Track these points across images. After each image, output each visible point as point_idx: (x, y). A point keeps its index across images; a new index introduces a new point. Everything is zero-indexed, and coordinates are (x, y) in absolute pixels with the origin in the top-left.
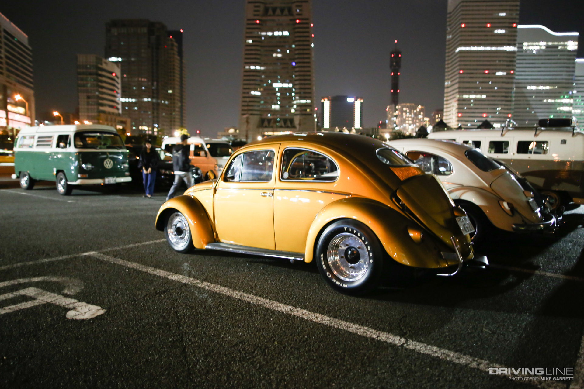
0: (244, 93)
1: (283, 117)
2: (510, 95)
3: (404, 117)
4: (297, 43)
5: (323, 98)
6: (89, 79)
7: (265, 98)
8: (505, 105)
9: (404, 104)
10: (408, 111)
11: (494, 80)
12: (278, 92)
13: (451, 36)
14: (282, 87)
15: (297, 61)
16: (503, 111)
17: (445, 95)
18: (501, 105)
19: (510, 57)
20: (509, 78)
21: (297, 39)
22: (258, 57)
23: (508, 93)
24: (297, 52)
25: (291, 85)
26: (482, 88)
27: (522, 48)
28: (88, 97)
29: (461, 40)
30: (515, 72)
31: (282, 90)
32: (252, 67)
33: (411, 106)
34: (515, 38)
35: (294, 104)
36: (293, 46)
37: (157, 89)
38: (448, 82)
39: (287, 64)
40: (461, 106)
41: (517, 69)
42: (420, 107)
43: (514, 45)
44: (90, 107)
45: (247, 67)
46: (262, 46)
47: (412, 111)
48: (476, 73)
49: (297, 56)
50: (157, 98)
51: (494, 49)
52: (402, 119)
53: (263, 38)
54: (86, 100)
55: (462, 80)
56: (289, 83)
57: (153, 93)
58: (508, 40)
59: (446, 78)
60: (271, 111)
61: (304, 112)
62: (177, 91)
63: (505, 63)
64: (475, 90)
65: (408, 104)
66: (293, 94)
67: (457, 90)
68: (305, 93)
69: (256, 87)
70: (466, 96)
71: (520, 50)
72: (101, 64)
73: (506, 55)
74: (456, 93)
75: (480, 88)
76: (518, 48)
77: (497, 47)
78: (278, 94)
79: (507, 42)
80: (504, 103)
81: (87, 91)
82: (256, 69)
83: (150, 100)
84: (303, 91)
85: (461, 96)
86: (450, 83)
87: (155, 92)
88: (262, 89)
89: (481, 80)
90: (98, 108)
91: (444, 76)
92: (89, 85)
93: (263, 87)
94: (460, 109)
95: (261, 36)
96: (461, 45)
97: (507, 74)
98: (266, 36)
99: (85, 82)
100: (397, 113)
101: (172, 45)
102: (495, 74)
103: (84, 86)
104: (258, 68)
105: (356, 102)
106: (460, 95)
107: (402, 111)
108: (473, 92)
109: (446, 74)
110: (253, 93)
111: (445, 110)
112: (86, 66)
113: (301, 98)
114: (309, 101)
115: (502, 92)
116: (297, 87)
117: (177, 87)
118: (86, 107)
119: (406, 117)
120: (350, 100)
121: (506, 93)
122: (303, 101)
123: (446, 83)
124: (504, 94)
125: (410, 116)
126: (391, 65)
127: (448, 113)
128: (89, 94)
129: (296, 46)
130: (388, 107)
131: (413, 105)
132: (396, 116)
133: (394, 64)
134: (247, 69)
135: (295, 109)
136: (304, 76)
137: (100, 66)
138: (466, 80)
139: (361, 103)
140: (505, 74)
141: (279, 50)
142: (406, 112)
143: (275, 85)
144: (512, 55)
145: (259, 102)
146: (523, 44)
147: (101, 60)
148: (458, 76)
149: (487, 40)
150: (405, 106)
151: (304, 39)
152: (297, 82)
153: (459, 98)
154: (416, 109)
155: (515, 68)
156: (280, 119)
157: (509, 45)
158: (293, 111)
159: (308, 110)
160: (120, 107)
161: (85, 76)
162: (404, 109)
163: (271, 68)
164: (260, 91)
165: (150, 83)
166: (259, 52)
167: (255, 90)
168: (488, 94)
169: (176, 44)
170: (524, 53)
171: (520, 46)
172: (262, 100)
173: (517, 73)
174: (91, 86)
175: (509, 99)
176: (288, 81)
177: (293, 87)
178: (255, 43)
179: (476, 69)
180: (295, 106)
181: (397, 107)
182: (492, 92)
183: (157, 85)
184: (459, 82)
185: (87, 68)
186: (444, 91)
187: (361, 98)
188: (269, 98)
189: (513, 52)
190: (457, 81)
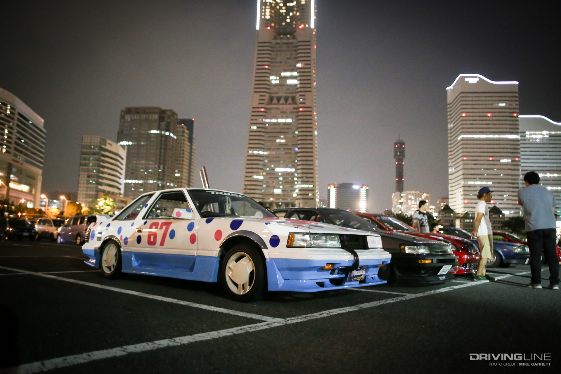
0: (246, 177)
1: (285, 201)
2: (516, 181)
3: (410, 204)
4: (300, 130)
5: (329, 185)
6: (91, 159)
7: (267, 182)
8: (513, 192)
9: (409, 192)
10: (413, 198)
11: (499, 167)
12: (281, 176)
13: (452, 125)
14: (285, 172)
15: (299, 146)
16: (511, 198)
17: (450, 181)
18: (508, 191)
19: (513, 145)
20: (514, 165)
21: (300, 126)
22: (262, 142)
23: (514, 179)
24: (299, 138)
25: (293, 170)
26: (487, 175)
27: (525, 136)
28: (89, 176)
29: (462, 128)
30: (520, 159)
31: (284, 174)
32: (256, 152)
33: (415, 194)
34: (517, 127)
35: (296, 189)
36: (297, 132)
37: (163, 171)
38: (452, 169)
39: (290, 149)
40: (467, 193)
41: (522, 157)
42: (425, 194)
43: (517, 133)
44: (89, 185)
45: (250, 152)
46: (265, 132)
47: (418, 198)
48: (480, 160)
49: (299, 142)
50: (163, 180)
51: (496, 136)
52: (407, 206)
53: (267, 125)
54: (86, 179)
55: (466, 167)
56: (291, 168)
57: (159, 175)
58: (510, 128)
59: (450, 165)
60: (273, 195)
61: (305, 197)
62: (185, 175)
63: (509, 150)
64: (480, 176)
65: (413, 192)
66: (296, 179)
67: (462, 177)
68: (306, 177)
69: (259, 171)
70: (471, 183)
71: (523, 138)
72: (105, 145)
73: (509, 142)
74: (461, 179)
75: (485, 175)
76: (521, 136)
77: (500, 135)
78: (281, 179)
79: (508, 130)
80: (511, 189)
81: (88, 171)
82: (259, 154)
83: (155, 181)
84: (305, 175)
85: (466, 183)
86: (454, 169)
87: (161, 175)
88: (264, 174)
89: (486, 167)
90: (97, 188)
91: (448, 163)
92: (91, 165)
93: (265, 171)
94: (466, 195)
95: (265, 124)
96: (463, 133)
97: (512, 161)
98: (269, 123)
99: (87, 162)
100: (402, 200)
101: (184, 132)
102: (499, 161)
103: (85, 165)
104: (261, 153)
105: (361, 189)
106: (464, 182)
107: (408, 199)
108: (478, 179)
109: (450, 161)
110: (255, 177)
111: (450, 197)
112: (91, 146)
113: (303, 182)
114: (311, 186)
115: (508, 179)
116: (300, 171)
117: (186, 171)
118: (85, 185)
119: (412, 204)
120: (355, 187)
121: (512, 179)
122: (305, 186)
123: (450, 170)
124: (510, 181)
125: (415, 203)
126: (396, 155)
127: (453, 200)
128: (90, 173)
129: (299, 132)
130: (393, 194)
131: (418, 192)
132: (401, 203)
133: (399, 153)
134: (250, 154)
135: (296, 193)
136: (307, 161)
137: (103, 146)
138: (469, 166)
139: (367, 190)
140: (510, 161)
141: (282, 136)
142: (410, 199)
143: (277, 170)
144: (515, 143)
145: (262, 186)
146: (525, 132)
147: (106, 141)
148: (462, 163)
149: (489, 128)
150: (410, 194)
151: (307, 125)
152: (300, 167)
153: (464, 184)
154: (421, 197)
155: (519, 155)
156: (282, 203)
157: (512, 133)
158: (295, 195)
159: (310, 195)
160: (122, 187)
161: (87, 156)
162: (410, 197)
163: (274, 153)
164: (263, 175)
165: (156, 166)
166: (263, 138)
167: (258, 173)
168: (494, 181)
169: (187, 131)
170: (527, 142)
171: (523, 134)
172: (264, 184)
173: (522, 161)
174: (92, 166)
175: (516, 185)
176: (291, 166)
177: (296, 172)
178: (259, 130)
179: (480, 156)
180: (297, 191)
181: (402, 195)
182: (497, 179)
183: (164, 168)
184: (463, 169)
185: (91, 148)
186: (448, 177)
187: (367, 186)
188: (271, 182)
189: (517, 140)
190: (461, 167)
